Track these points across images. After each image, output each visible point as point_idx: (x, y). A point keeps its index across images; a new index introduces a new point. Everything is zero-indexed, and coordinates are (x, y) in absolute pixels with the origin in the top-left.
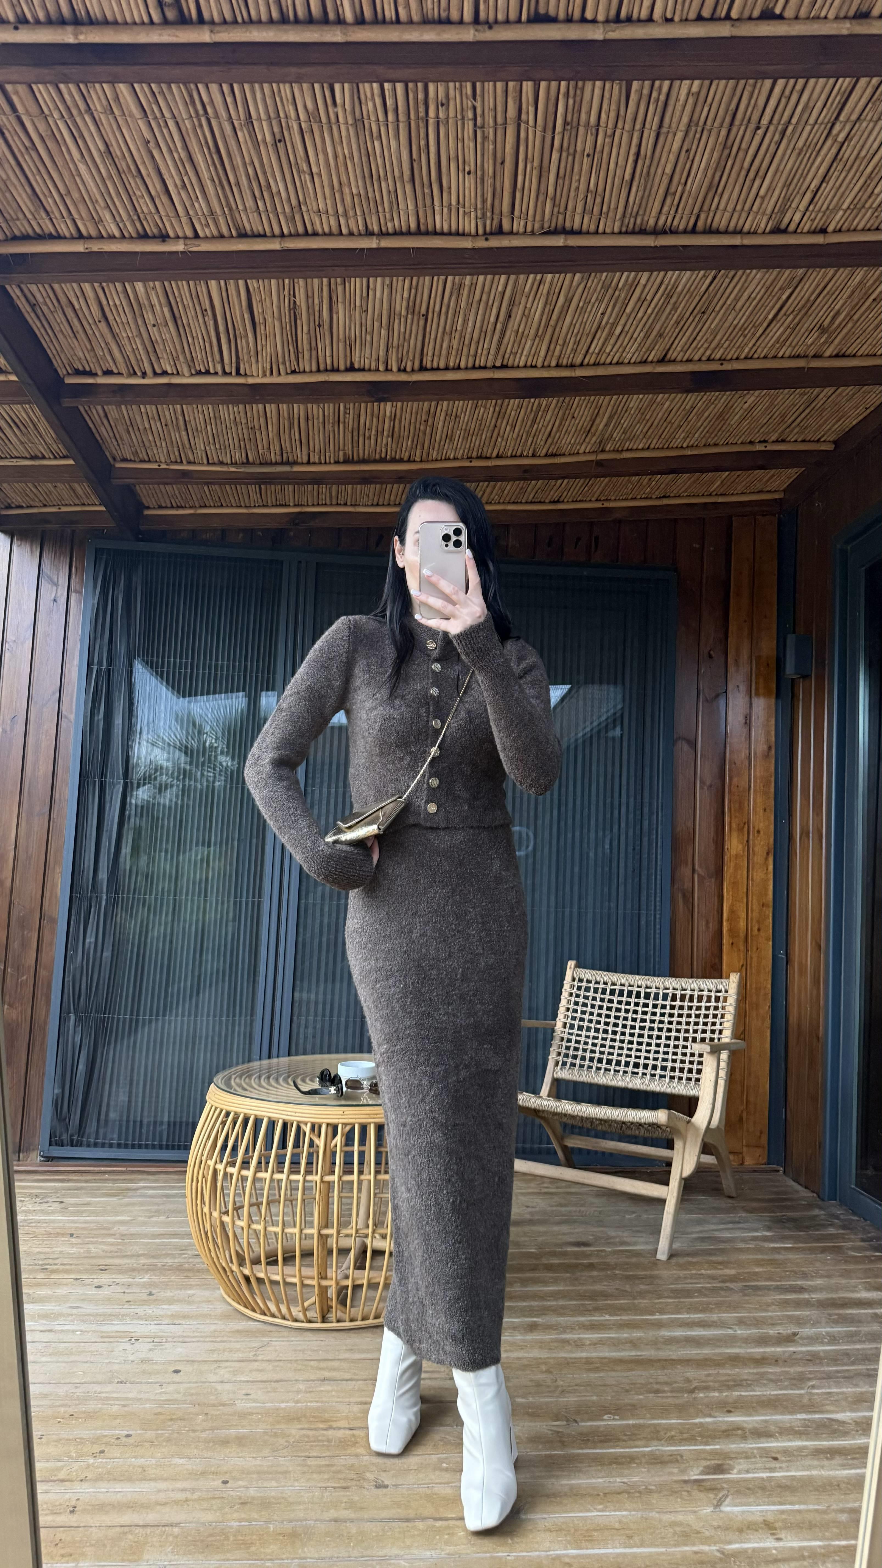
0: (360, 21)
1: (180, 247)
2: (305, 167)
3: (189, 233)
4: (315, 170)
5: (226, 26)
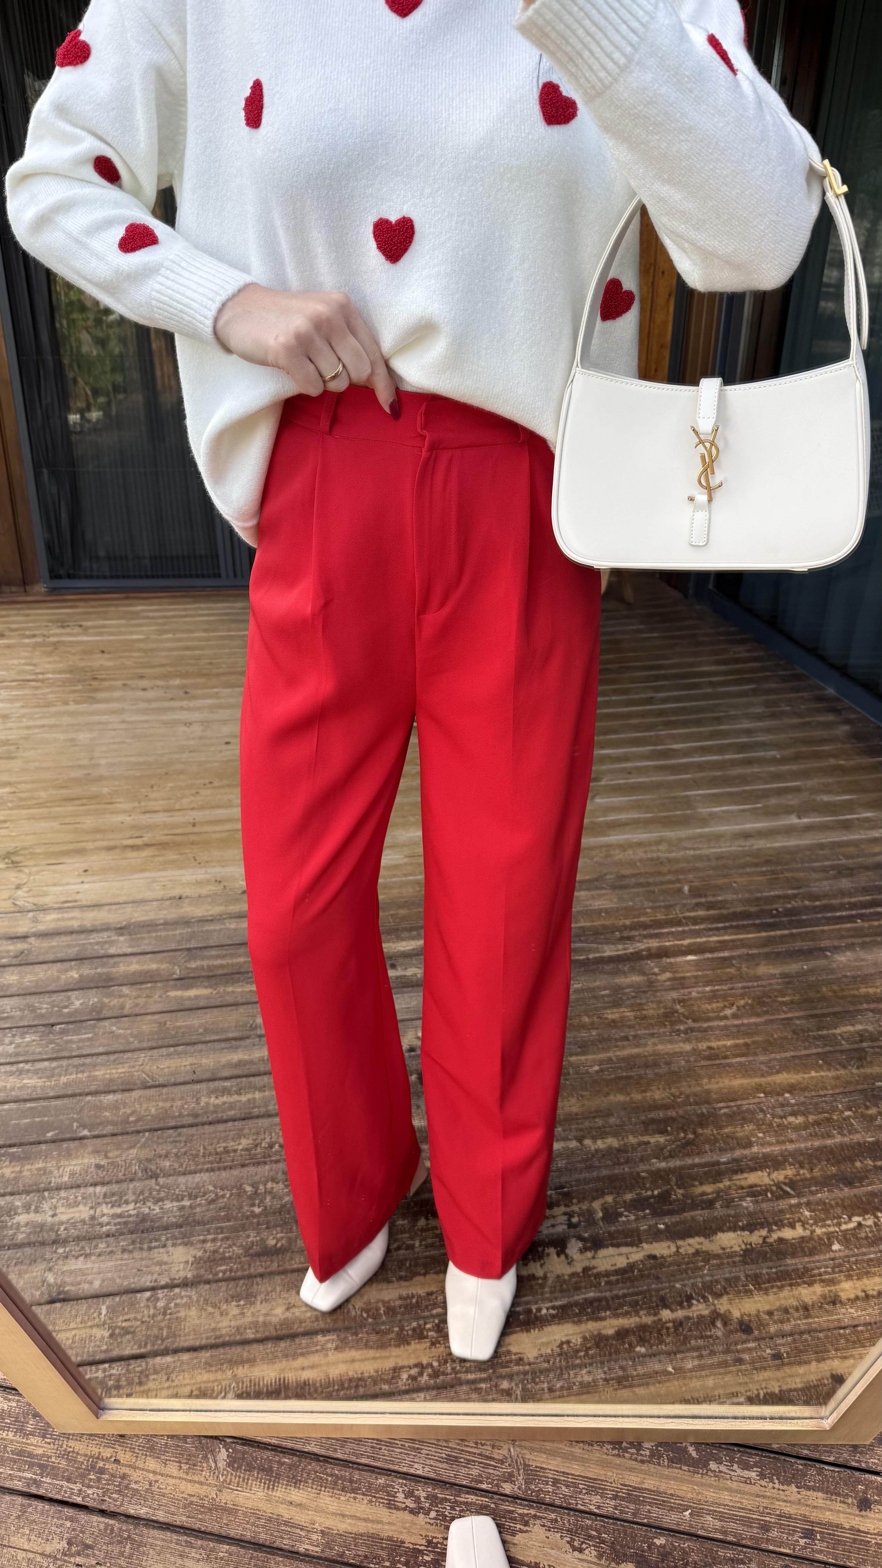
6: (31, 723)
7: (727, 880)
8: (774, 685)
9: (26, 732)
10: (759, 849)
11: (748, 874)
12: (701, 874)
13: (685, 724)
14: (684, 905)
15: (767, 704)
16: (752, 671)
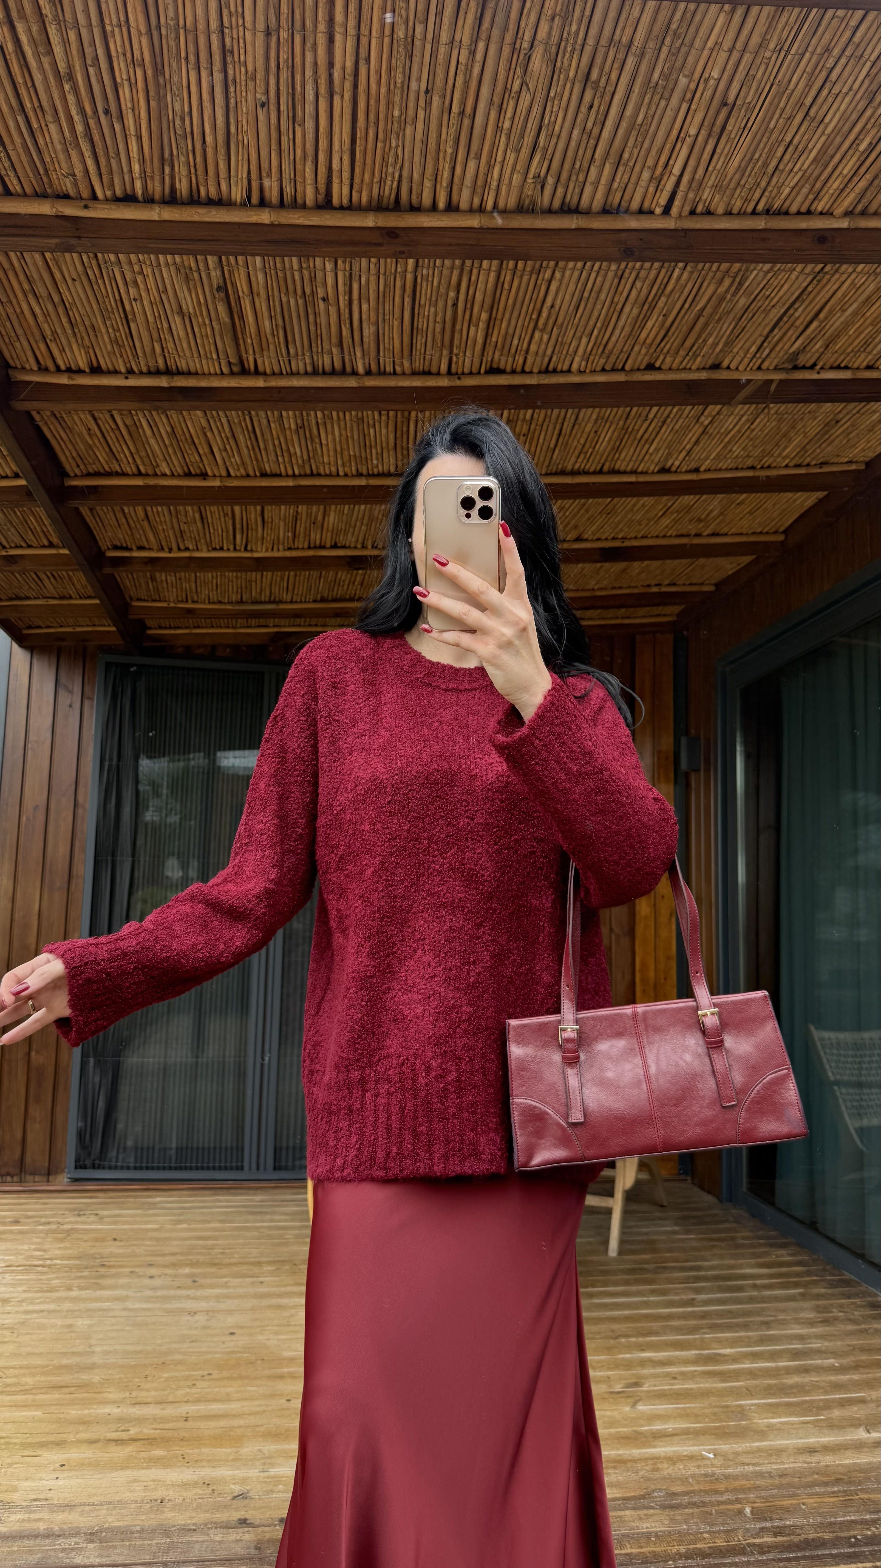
0: (369, 373)
1: (217, 483)
2: (317, 440)
3: (224, 473)
4: (324, 442)
5: (274, 377)
6: (31, 1308)
7: (794, 1502)
8: (823, 1291)
9: (24, 1317)
10: (827, 1466)
11: (817, 1494)
12: (763, 1494)
13: (730, 1327)
14: (748, 1530)
15: (818, 1309)
16: (798, 1275)
